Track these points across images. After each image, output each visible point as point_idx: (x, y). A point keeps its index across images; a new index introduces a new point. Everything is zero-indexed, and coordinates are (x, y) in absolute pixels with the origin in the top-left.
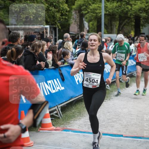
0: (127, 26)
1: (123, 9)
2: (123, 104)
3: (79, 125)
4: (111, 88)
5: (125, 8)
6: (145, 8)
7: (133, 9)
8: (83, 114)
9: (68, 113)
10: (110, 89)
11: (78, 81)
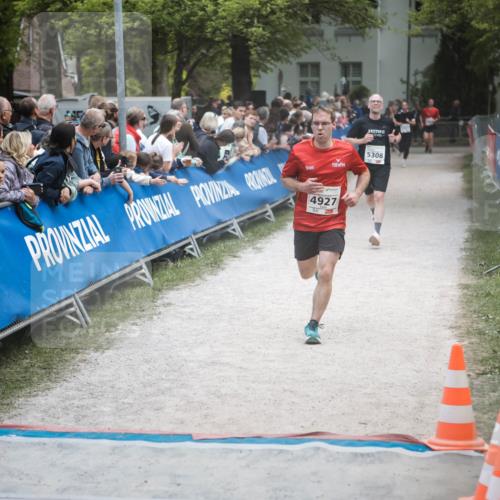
0: (208, 66)
1: (188, 12)
2: (195, 330)
3: (45, 411)
4: (156, 279)
5: (196, 9)
6: (259, 10)
7: (222, 13)
8: (58, 373)
9: (8, 370)
10: (152, 283)
11: (42, 260)
